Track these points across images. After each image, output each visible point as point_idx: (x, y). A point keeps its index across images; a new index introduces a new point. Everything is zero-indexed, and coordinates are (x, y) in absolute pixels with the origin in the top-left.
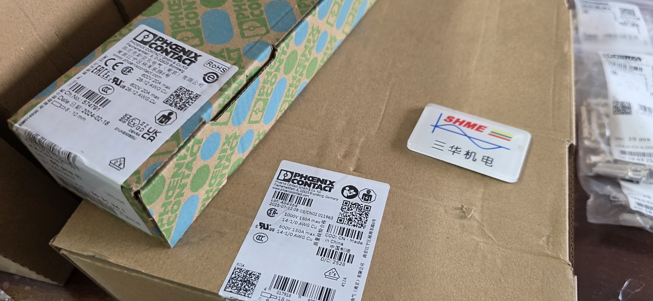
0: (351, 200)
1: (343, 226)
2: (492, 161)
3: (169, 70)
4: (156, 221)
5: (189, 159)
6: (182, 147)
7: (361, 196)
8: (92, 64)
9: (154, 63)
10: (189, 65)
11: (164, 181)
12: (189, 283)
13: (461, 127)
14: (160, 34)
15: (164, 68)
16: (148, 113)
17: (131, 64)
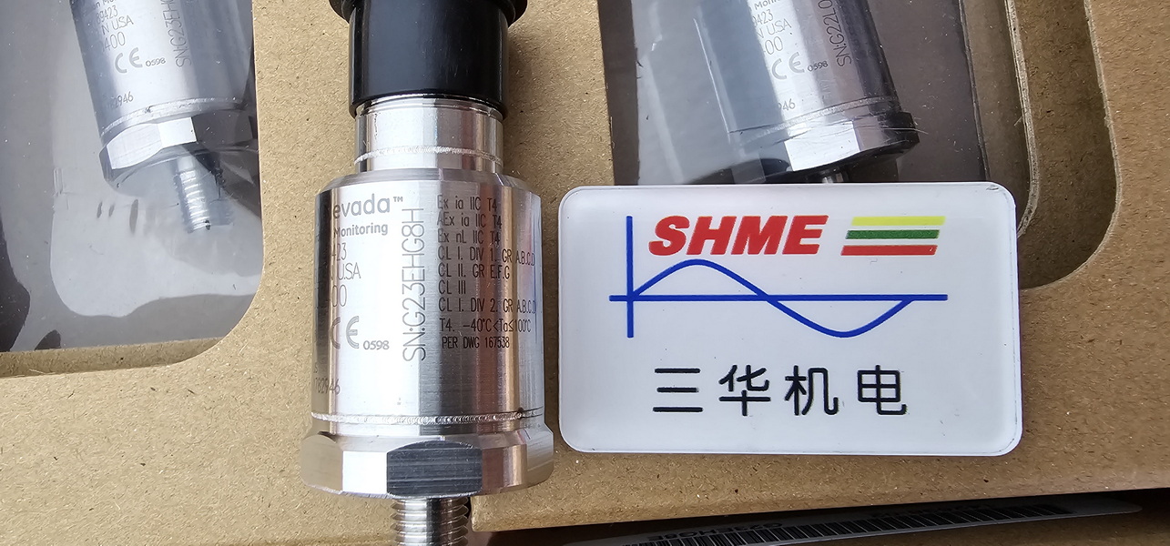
2: (897, 386)
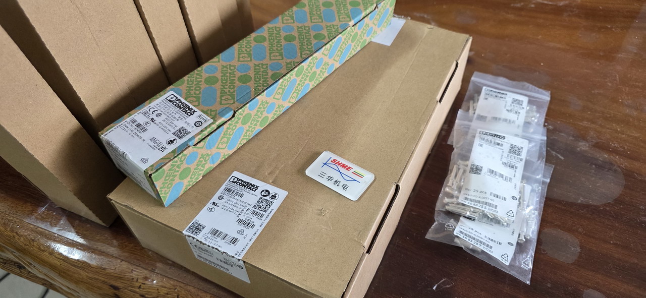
0: (264, 198)
1: (255, 210)
2: (347, 188)
3: (179, 117)
4: (159, 191)
5: (179, 163)
6: (176, 157)
7: (270, 196)
8: (143, 109)
9: (173, 113)
10: (189, 116)
11: (164, 172)
12: (170, 225)
13: (339, 166)
14: (179, 97)
15: (177, 116)
16: (163, 138)
17: (162, 112)
